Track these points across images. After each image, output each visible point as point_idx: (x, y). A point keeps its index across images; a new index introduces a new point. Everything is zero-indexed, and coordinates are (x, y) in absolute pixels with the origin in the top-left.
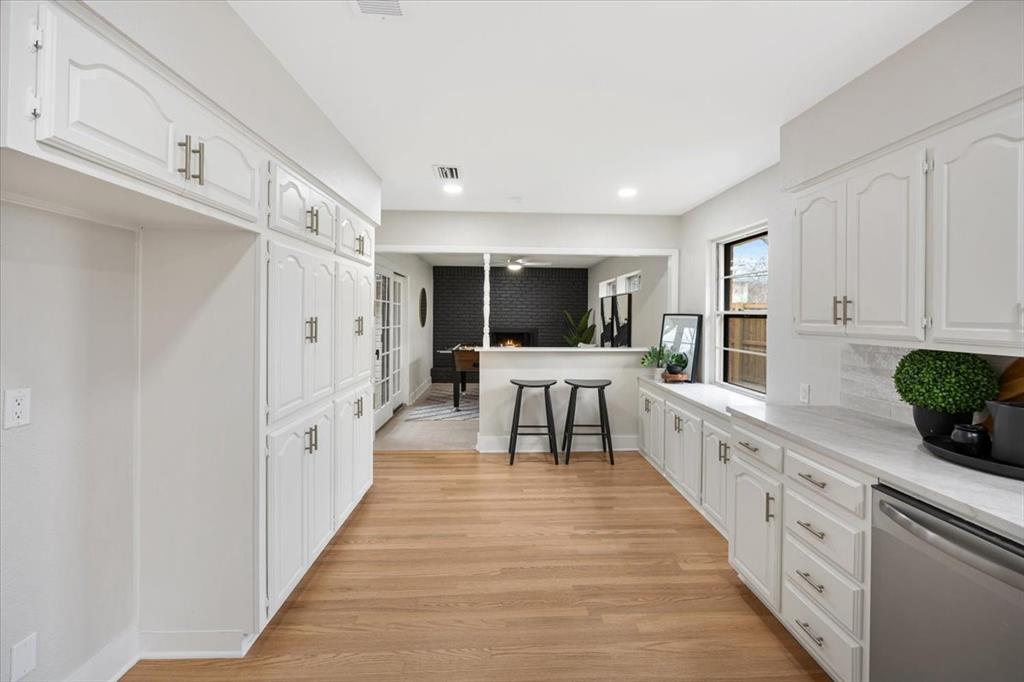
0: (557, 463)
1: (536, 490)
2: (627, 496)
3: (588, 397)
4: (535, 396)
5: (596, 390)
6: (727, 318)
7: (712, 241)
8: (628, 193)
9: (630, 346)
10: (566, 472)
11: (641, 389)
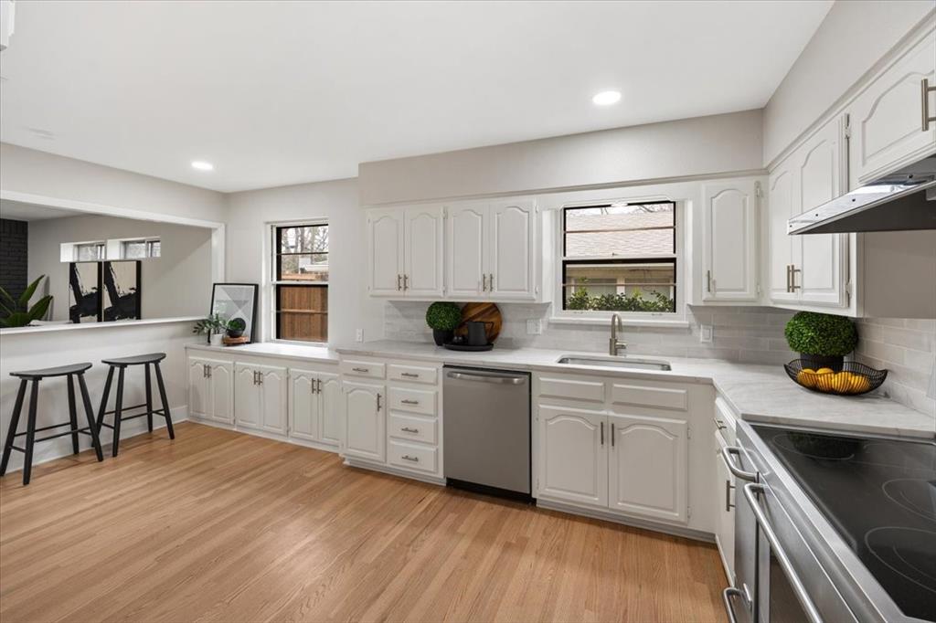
0: (101, 459)
1: (105, 490)
2: (217, 455)
3: (134, 376)
4: (57, 386)
5: (144, 365)
6: (278, 288)
7: (268, 223)
8: (202, 166)
9: (139, 318)
10: (115, 465)
11: (191, 358)
